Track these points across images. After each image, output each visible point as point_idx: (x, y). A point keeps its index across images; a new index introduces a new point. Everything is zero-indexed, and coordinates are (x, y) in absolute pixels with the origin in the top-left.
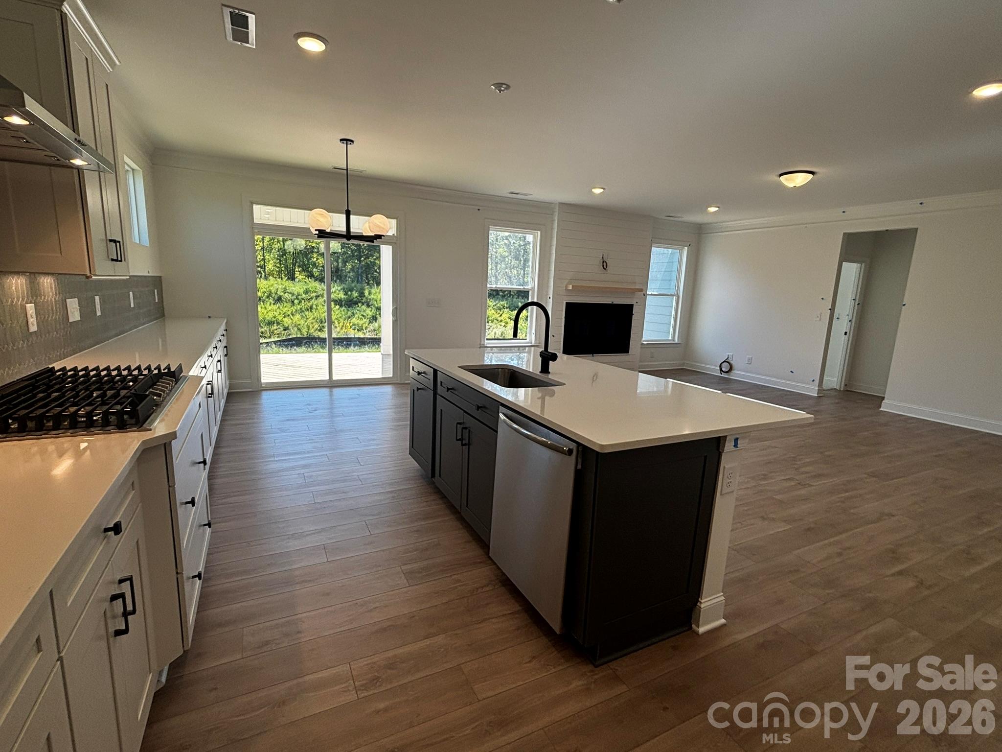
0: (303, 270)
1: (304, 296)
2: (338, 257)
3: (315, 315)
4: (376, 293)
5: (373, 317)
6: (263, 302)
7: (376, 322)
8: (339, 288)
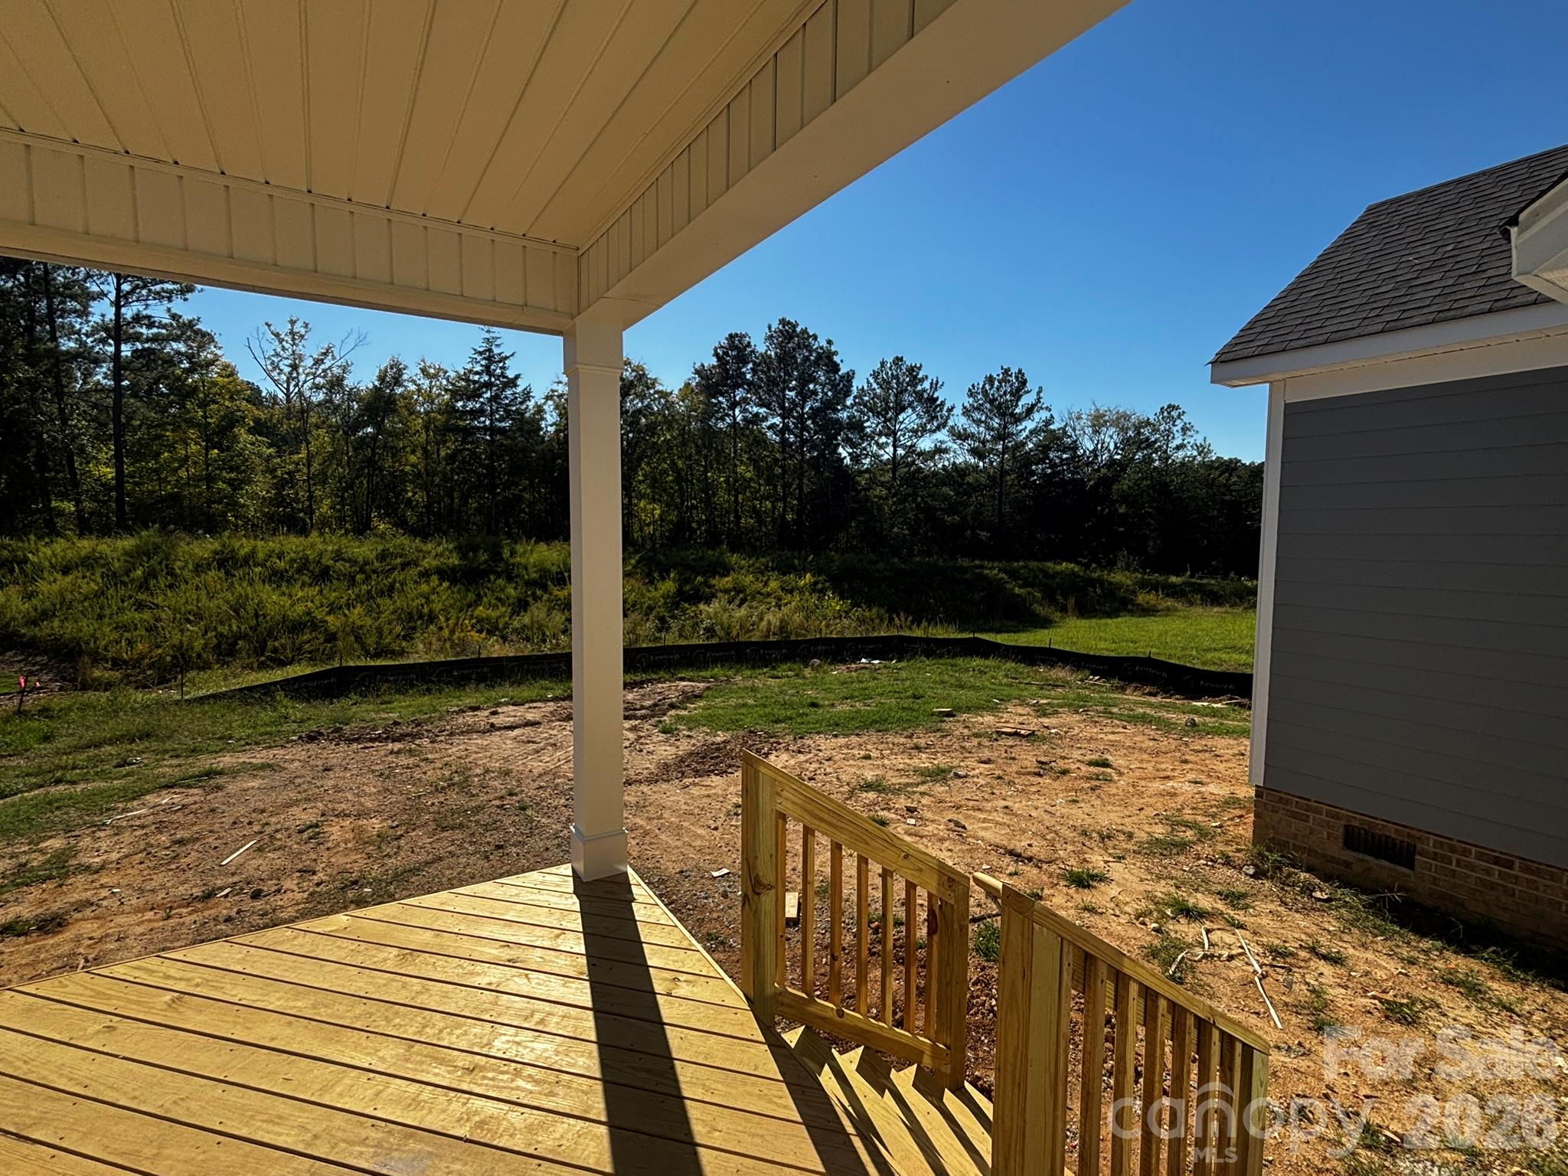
0: (387, 515)
1: (377, 564)
2: (453, 489)
3: (398, 603)
4: (525, 551)
5: (519, 600)
6: (288, 581)
7: (525, 611)
8: (451, 546)
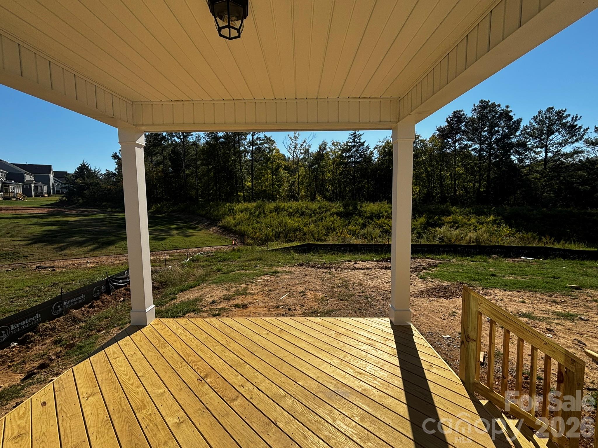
0: (320, 194)
1: (318, 211)
2: (341, 185)
3: (324, 224)
4: (365, 206)
5: (363, 224)
6: (293, 216)
7: (365, 228)
8: (341, 204)
